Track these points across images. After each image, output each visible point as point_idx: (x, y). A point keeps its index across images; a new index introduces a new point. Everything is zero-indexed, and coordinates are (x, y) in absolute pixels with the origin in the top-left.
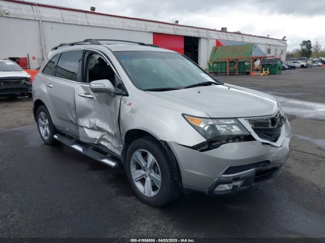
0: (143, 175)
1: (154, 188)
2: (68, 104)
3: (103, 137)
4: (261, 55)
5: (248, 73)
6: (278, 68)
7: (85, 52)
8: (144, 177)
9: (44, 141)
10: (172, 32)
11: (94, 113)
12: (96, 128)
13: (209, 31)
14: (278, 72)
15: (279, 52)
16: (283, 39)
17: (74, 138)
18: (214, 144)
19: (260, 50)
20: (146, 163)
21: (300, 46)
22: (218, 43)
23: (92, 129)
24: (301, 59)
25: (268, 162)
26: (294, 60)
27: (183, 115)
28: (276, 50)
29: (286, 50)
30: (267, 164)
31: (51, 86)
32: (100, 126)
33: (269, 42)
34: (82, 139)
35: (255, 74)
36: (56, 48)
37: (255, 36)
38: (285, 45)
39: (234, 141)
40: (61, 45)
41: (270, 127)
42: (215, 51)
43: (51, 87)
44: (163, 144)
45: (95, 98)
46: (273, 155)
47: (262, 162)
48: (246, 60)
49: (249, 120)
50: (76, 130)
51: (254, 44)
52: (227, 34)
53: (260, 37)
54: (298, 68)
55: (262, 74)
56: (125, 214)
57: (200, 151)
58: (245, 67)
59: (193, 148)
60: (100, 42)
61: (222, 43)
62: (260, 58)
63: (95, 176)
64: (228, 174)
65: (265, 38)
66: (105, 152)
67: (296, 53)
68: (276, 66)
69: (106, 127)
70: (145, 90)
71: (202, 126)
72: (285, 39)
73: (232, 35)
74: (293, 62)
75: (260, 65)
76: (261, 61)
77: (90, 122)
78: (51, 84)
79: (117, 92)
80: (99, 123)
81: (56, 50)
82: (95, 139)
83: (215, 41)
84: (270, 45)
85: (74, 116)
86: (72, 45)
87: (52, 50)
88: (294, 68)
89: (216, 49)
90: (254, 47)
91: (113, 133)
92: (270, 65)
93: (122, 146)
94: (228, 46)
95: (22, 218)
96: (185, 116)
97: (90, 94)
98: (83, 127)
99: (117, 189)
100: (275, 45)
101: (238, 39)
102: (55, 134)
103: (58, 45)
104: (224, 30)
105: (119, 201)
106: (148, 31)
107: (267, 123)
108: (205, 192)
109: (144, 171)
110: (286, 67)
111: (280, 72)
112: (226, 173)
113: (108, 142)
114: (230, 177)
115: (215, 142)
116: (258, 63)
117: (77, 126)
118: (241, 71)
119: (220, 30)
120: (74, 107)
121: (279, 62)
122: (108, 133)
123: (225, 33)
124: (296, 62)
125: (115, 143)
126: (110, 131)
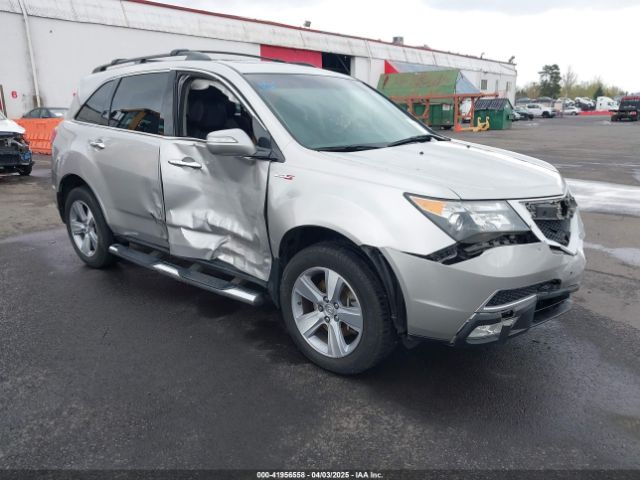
0: (320, 320)
1: (349, 337)
2: (146, 182)
3: (224, 246)
4: (472, 92)
5: (448, 128)
6: (505, 117)
7: (179, 74)
8: (324, 322)
9: (85, 261)
10: (299, 45)
11: (202, 199)
12: (209, 229)
13: (371, 43)
14: (505, 124)
15: (502, 87)
16: (510, 62)
17: (154, 249)
18: (468, 250)
19: (468, 83)
20: (324, 295)
21: (539, 76)
22: (389, 68)
23: (200, 230)
24: (542, 101)
25: (557, 282)
26: (528, 102)
27: (406, 195)
28: (497, 82)
29: (515, 82)
30: (555, 286)
31: (101, 145)
32: (217, 224)
33: (485, 66)
34: (175, 252)
35: (463, 129)
36: (103, 69)
37: (458, 55)
38: (514, 73)
39: (502, 244)
40: (115, 63)
41: (560, 217)
42: (384, 84)
43: (102, 148)
44: (367, 252)
45: (204, 168)
46: (566, 269)
47: (546, 283)
48: (444, 101)
49: (527, 204)
50: (162, 234)
51: (459, 70)
52: (406, 49)
53: (467, 56)
54: (538, 117)
55: (475, 129)
56: (302, 398)
57: (444, 263)
58: (443, 115)
59: (428, 257)
60: (210, 55)
61: (395, 67)
62: (473, 98)
63: (218, 326)
64: (495, 305)
65: (476, 58)
66: (228, 276)
67: (532, 89)
68: (501, 112)
69: (232, 226)
70: (319, 150)
71: (445, 214)
72: (514, 61)
73: (415, 53)
74: (529, 107)
75: (472, 111)
76: (473, 104)
77: (194, 217)
78: (100, 141)
79: (260, 154)
80: (215, 218)
81: (103, 73)
82: (207, 250)
83: (382, 64)
84: (486, 73)
85: (159, 205)
86: (143, 61)
87: (95, 71)
88: (531, 117)
89: (387, 78)
90: (459, 76)
91: (249, 236)
92: (492, 110)
93: (269, 261)
94: (410, 74)
95: (94, 415)
96: (411, 197)
97: (193, 161)
98: (178, 227)
99: (269, 351)
100: (495, 73)
101: (427, 59)
102: (111, 245)
103: (110, 62)
104: (397, 41)
105: (282, 373)
106: (251, 41)
107: (556, 210)
108: (448, 342)
109: (322, 311)
110: (518, 116)
111: (510, 125)
112: (492, 303)
113: (233, 253)
114: (498, 311)
115: (470, 245)
116: (467, 107)
117: (165, 224)
118: (436, 122)
119: (391, 41)
120: (159, 188)
121: (507, 106)
122: (236, 237)
123: (401, 48)
124: (533, 107)
125: (251, 256)
126: (242, 233)
